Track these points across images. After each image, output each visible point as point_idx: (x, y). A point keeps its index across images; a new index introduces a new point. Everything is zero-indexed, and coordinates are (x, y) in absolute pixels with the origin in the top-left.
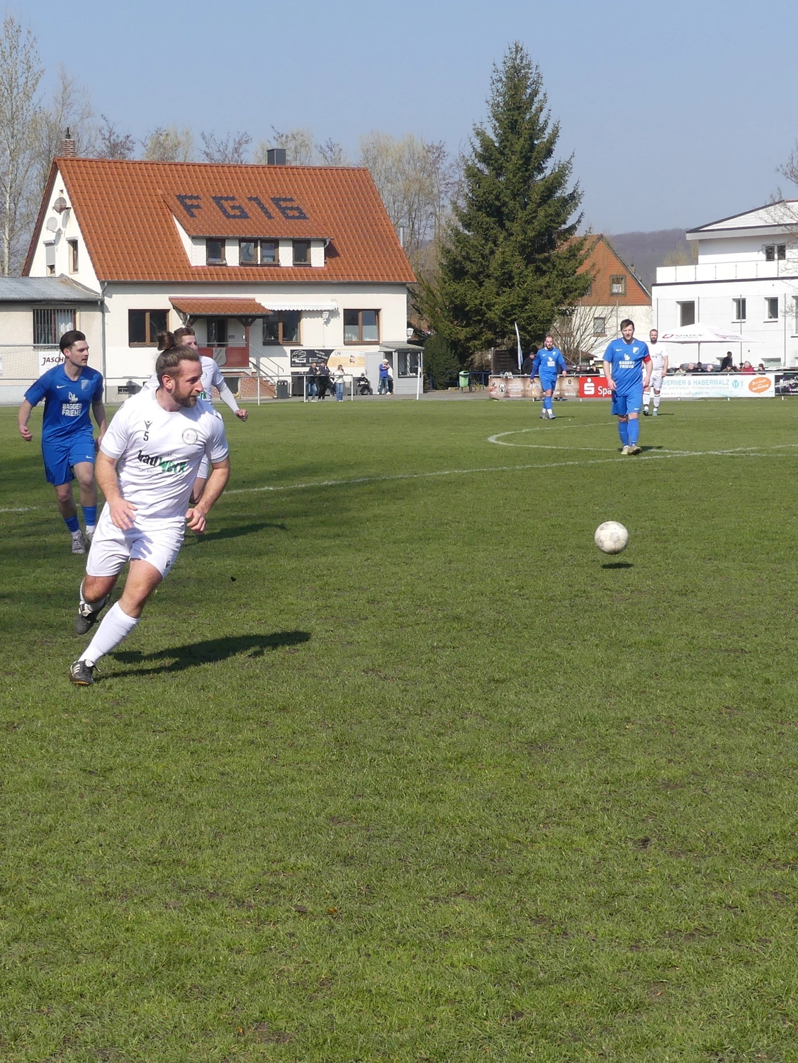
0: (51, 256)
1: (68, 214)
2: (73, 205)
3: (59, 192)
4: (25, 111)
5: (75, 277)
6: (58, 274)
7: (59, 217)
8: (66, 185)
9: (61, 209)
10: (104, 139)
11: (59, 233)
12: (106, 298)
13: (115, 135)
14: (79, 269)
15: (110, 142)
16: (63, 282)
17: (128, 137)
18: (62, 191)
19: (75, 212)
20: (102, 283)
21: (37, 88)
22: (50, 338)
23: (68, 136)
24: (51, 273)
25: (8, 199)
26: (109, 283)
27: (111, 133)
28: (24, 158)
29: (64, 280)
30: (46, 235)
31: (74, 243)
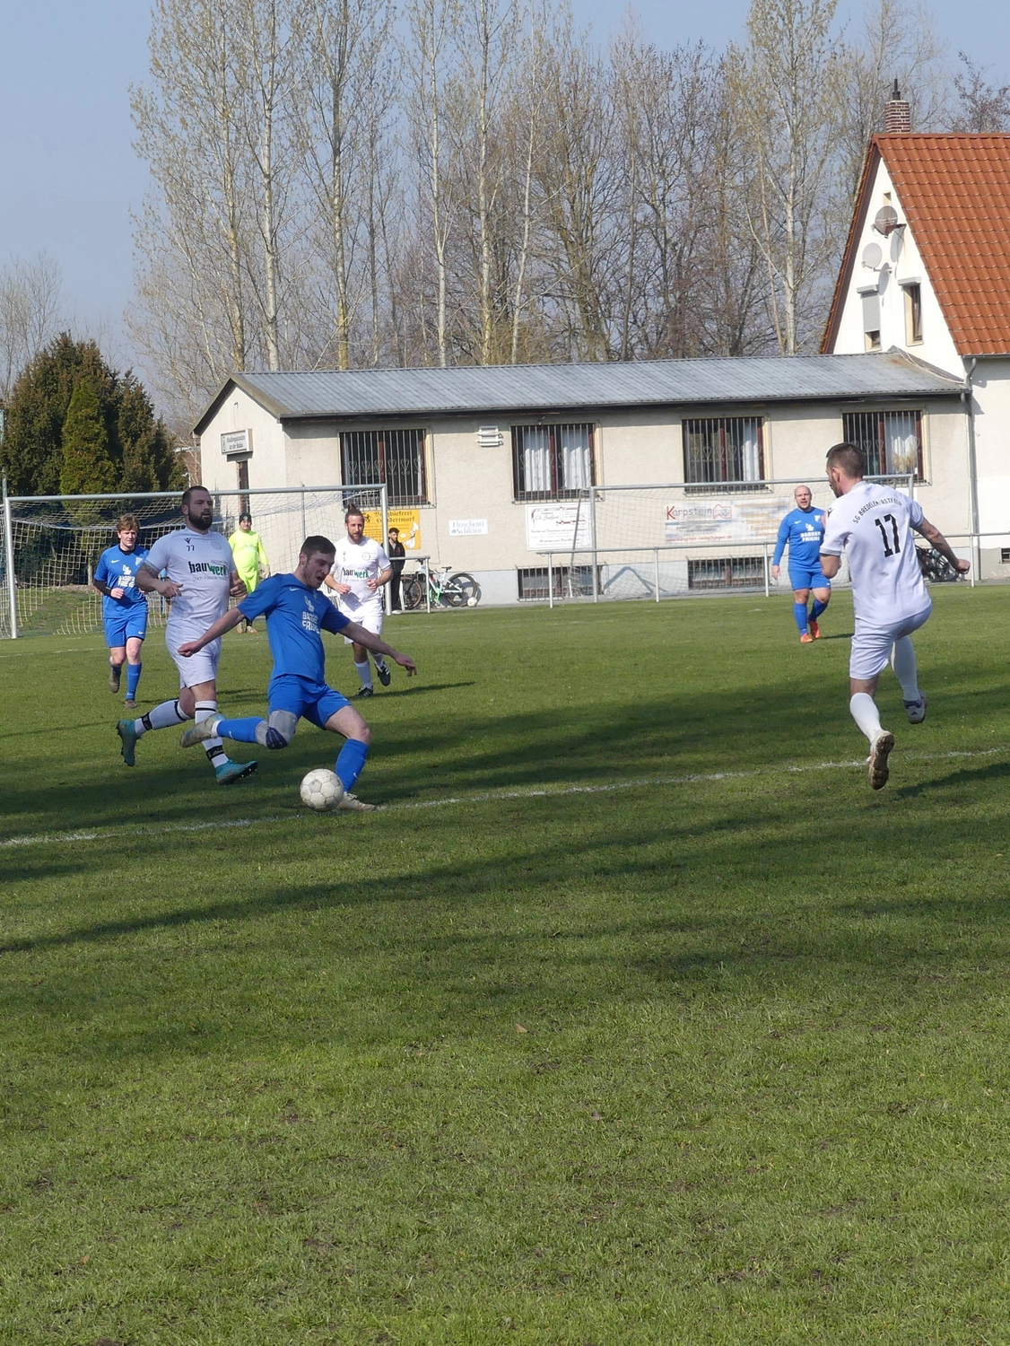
0: (871, 314)
1: (901, 237)
2: (909, 219)
3: (882, 197)
4: (815, 53)
5: (918, 351)
6: (885, 346)
7: (885, 243)
8: (894, 184)
9: (888, 228)
10: (963, 96)
11: (885, 273)
12: (975, 387)
13: (985, 88)
14: (924, 337)
15: (975, 102)
16: (895, 362)
17: (1005, 89)
18: (888, 195)
19: (913, 232)
20: (967, 361)
21: (837, 11)
22: (875, 464)
23: (897, 95)
24: (874, 345)
25: (790, 212)
26: (981, 360)
27: (977, 84)
28: (817, 139)
29: (897, 357)
30: (862, 277)
31: (913, 290)
